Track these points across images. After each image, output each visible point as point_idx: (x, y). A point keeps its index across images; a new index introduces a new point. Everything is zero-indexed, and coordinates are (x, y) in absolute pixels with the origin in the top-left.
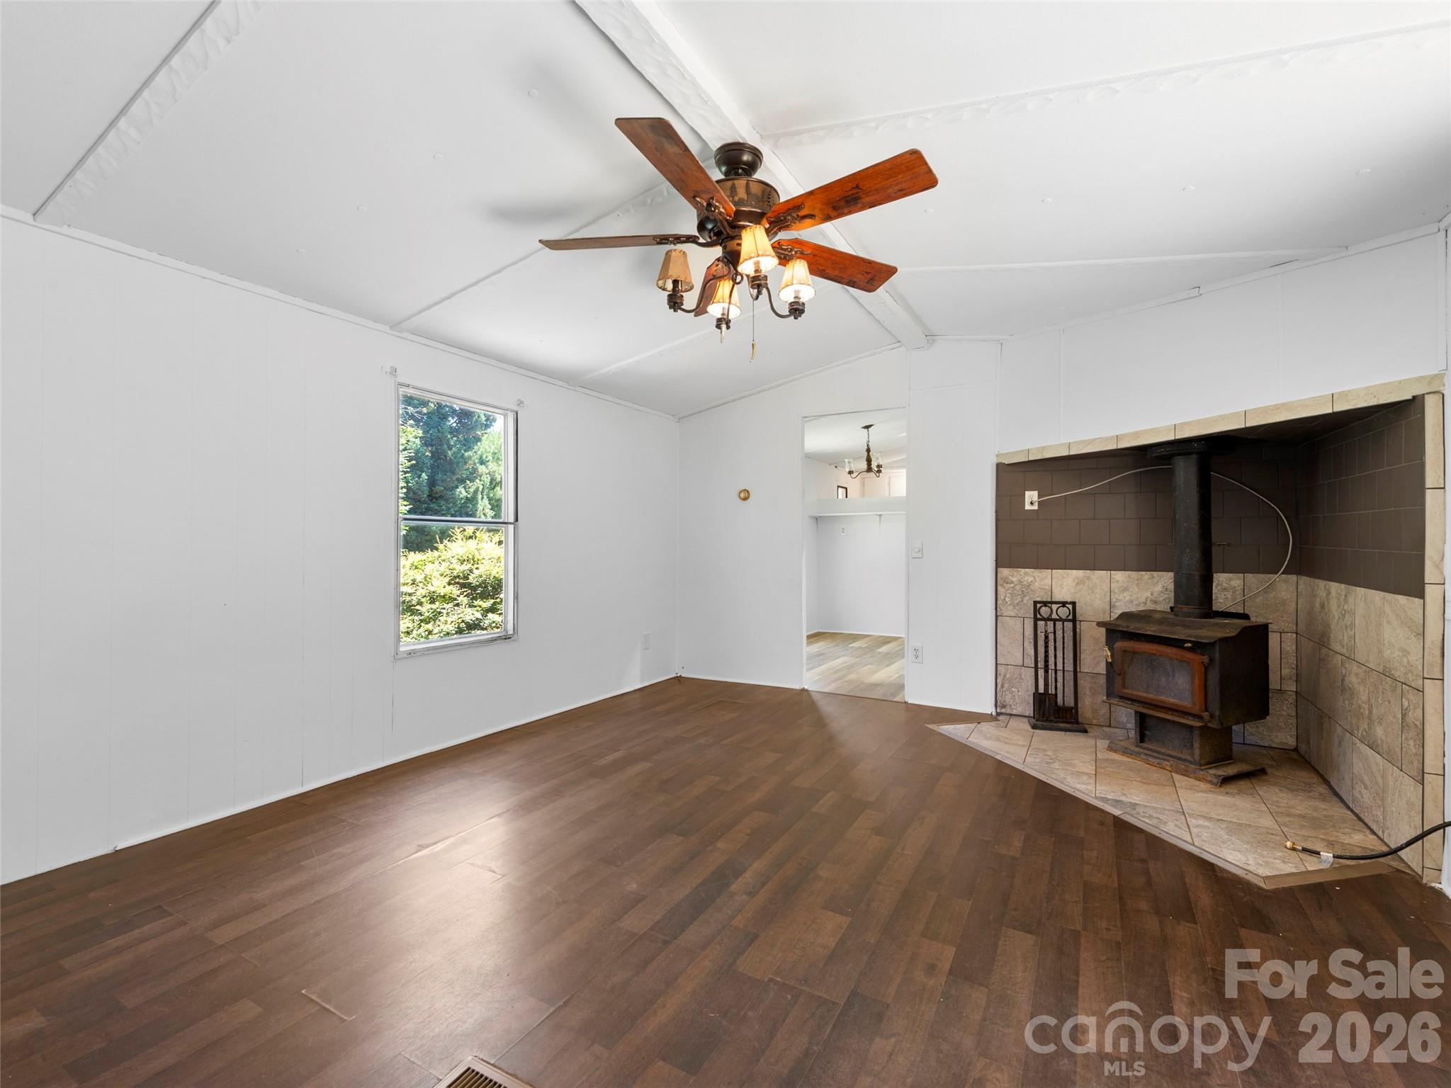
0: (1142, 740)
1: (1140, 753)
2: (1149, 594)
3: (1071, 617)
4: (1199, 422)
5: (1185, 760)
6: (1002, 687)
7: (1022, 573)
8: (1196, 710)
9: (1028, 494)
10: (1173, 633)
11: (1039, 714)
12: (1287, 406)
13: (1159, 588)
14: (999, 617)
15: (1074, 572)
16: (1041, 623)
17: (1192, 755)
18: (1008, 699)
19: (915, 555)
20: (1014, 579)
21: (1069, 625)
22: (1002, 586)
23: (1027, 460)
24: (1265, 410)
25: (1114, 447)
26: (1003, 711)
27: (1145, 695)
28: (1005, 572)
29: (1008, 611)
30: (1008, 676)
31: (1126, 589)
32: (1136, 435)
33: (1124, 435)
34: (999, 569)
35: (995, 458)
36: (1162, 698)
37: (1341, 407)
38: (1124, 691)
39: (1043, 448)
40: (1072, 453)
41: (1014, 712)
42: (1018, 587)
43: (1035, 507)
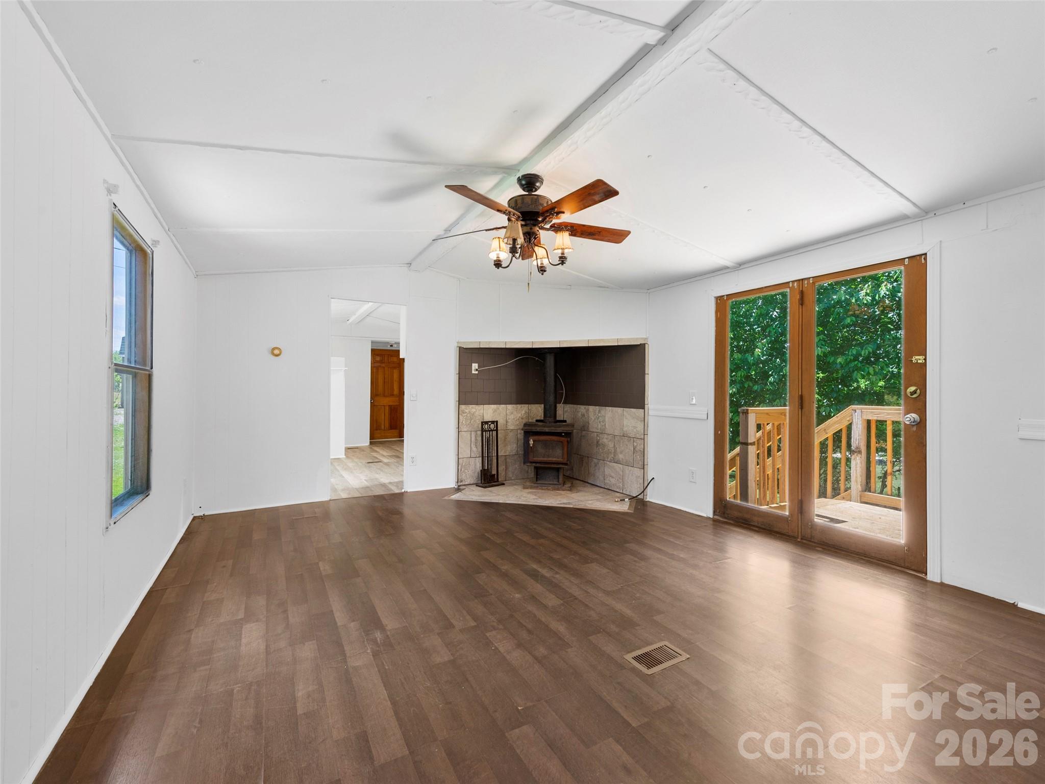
0: (537, 481)
1: (538, 486)
2: (520, 415)
3: (495, 429)
4: (570, 341)
5: (555, 484)
6: (461, 470)
7: (470, 408)
8: (565, 461)
9: (473, 365)
10: (556, 430)
11: (484, 480)
12: (602, 340)
13: (523, 412)
14: (460, 433)
15: (493, 406)
16: (484, 433)
17: (558, 481)
18: (463, 477)
19: (412, 399)
20: (467, 411)
21: (494, 433)
22: (461, 415)
23: (479, 347)
24: (595, 341)
25: (531, 347)
26: (461, 484)
27: (543, 459)
28: (463, 407)
29: (464, 428)
30: (464, 464)
31: (512, 413)
32: (542, 343)
33: (536, 342)
34: (460, 406)
35: (456, 344)
36: (550, 459)
37: (620, 344)
38: (534, 459)
39: (490, 342)
40: (507, 347)
41: (467, 483)
42: (468, 415)
43: (477, 372)
